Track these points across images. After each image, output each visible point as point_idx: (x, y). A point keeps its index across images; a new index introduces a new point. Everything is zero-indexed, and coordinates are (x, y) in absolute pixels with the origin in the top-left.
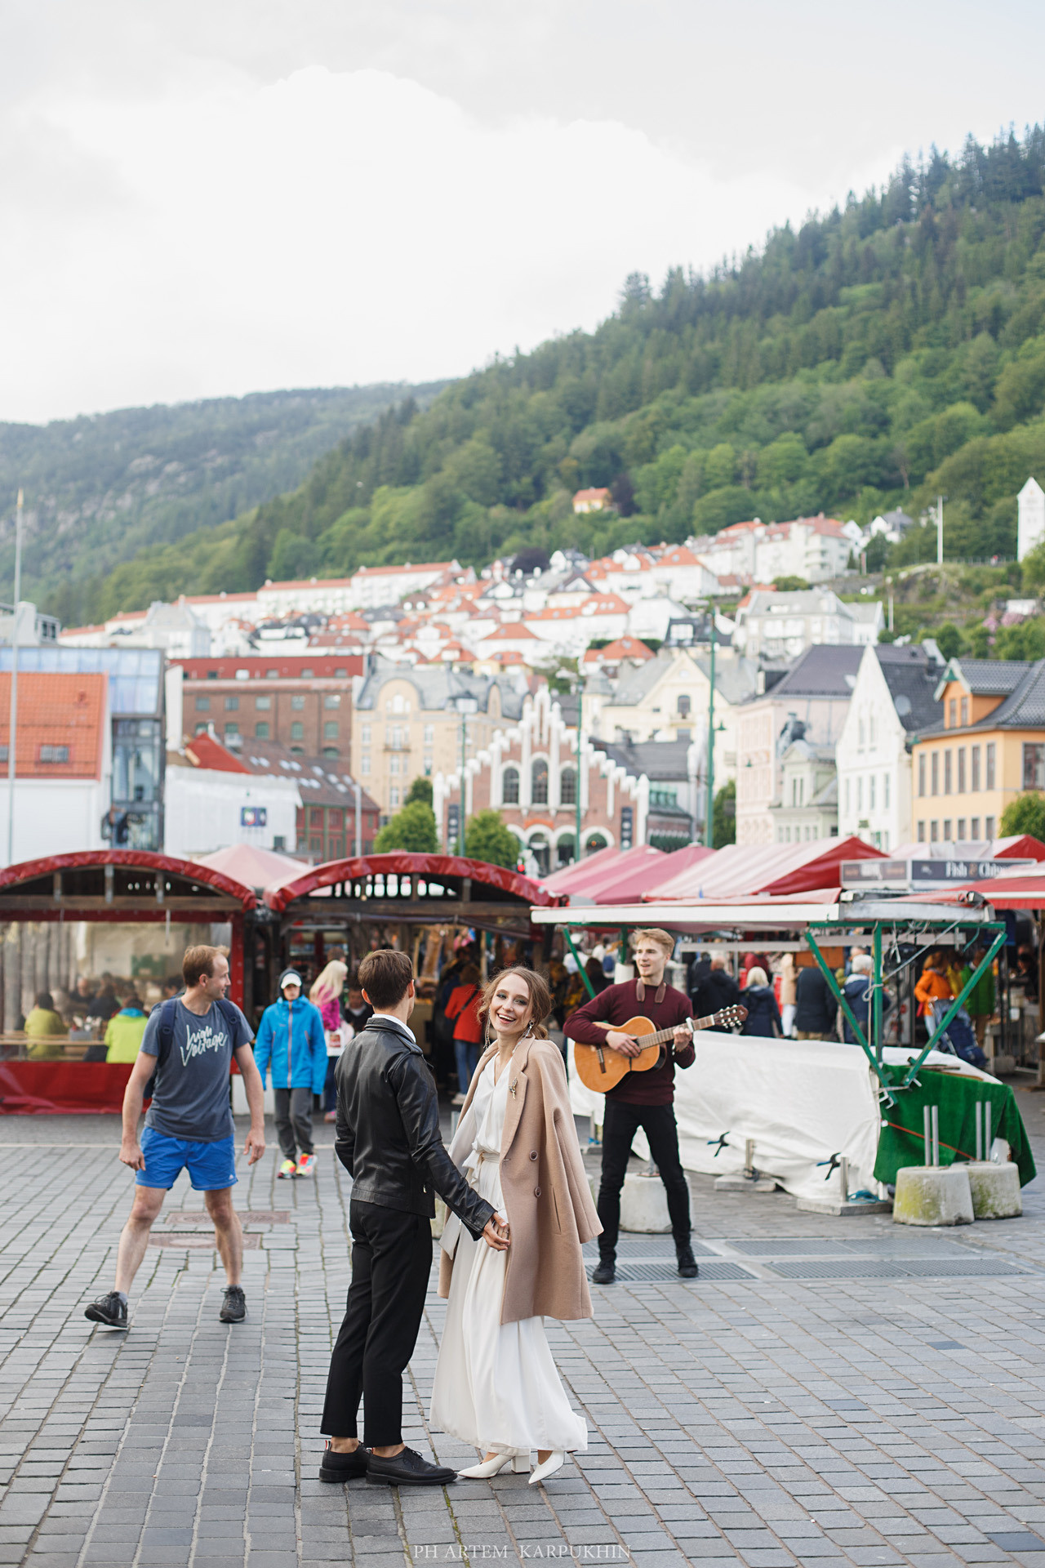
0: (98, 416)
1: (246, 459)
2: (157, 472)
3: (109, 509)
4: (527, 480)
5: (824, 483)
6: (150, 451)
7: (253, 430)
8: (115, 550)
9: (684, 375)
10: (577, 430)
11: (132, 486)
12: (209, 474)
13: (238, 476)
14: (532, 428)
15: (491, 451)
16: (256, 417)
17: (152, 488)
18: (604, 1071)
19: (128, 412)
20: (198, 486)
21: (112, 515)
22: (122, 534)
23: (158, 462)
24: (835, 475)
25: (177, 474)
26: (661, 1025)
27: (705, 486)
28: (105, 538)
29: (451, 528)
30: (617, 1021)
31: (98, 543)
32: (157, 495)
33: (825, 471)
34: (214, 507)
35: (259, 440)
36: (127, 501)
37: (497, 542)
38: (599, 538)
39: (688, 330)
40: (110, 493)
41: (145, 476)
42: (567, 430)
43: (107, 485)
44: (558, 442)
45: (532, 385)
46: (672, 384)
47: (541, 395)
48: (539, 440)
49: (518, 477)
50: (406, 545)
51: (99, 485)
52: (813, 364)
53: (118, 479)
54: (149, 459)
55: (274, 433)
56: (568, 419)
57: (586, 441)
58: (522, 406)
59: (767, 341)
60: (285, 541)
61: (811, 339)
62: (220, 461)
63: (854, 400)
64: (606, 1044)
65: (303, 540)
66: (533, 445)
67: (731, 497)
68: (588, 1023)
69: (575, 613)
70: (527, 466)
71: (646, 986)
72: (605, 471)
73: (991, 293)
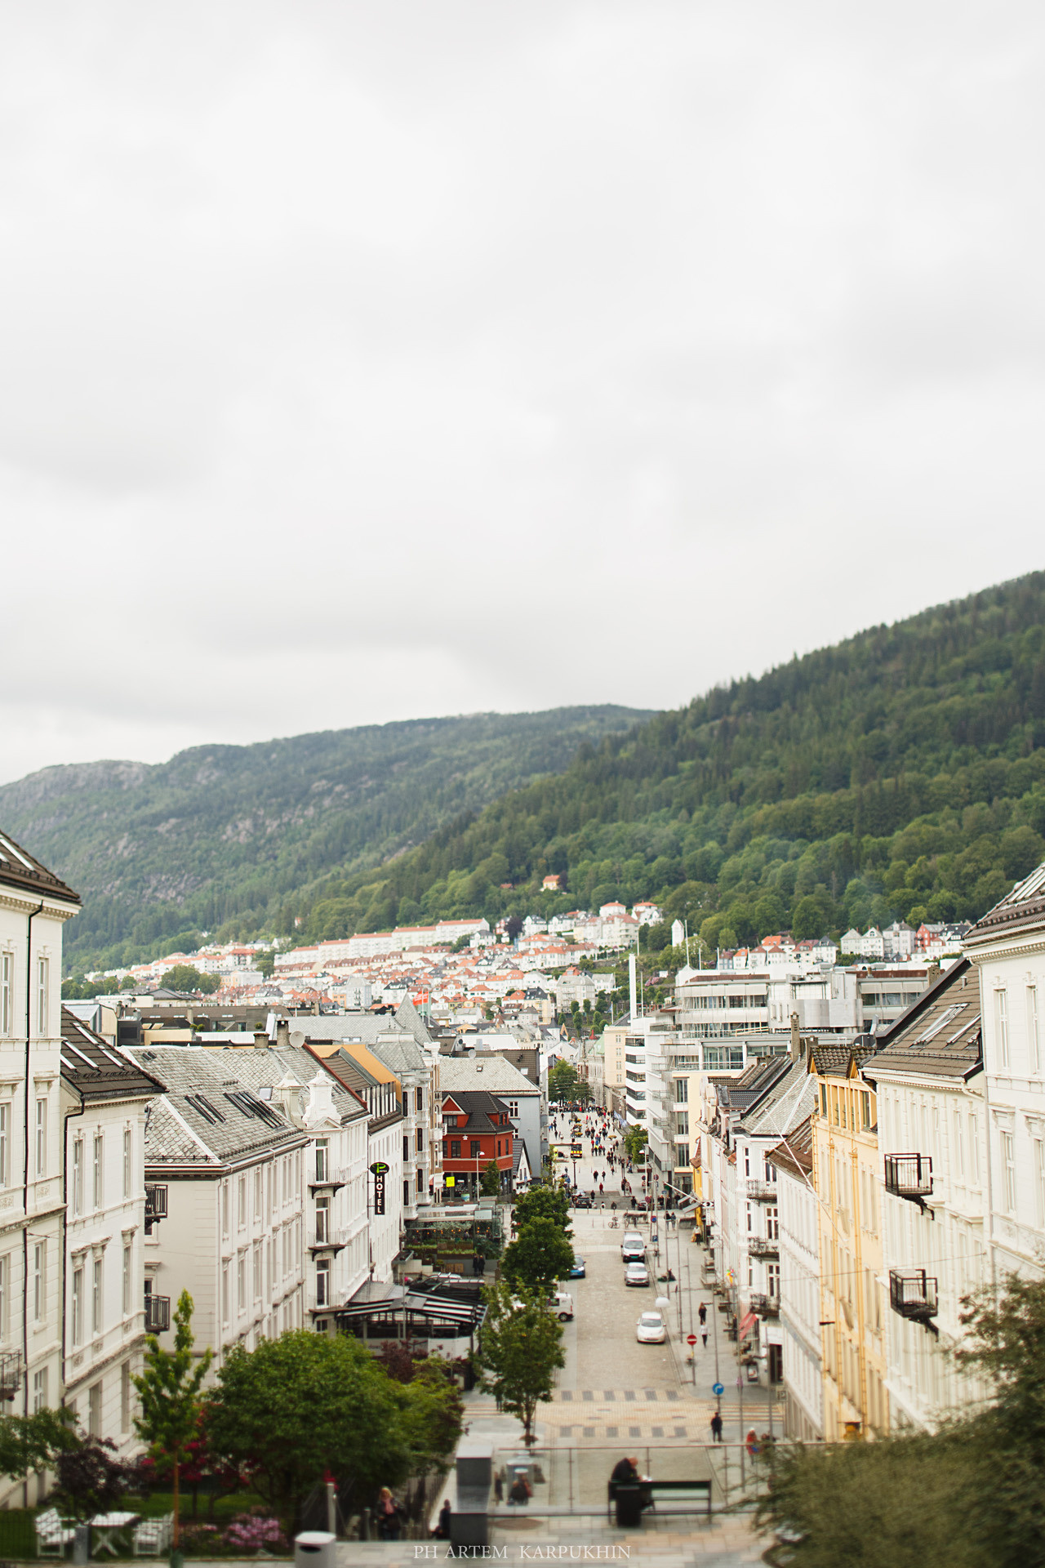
0: (286, 740)
1: (387, 782)
2: (329, 791)
3: (299, 817)
4: (523, 867)
5: (650, 881)
6: (325, 777)
7: (391, 761)
8: (304, 847)
9: (600, 811)
10: (549, 838)
11: (314, 801)
12: (364, 793)
13: (382, 794)
14: (526, 839)
15: (503, 857)
16: (394, 752)
17: (327, 802)
19: (308, 736)
20: (357, 801)
21: (302, 821)
22: (309, 834)
23: (330, 785)
24: (654, 877)
25: (342, 793)
27: (598, 881)
28: (298, 837)
29: (483, 899)
31: (292, 841)
32: (330, 808)
33: (651, 875)
34: (368, 818)
35: (395, 768)
36: (311, 811)
37: (504, 906)
38: (550, 907)
39: (604, 784)
40: (300, 806)
41: (323, 794)
42: (543, 839)
43: (298, 801)
44: (537, 848)
45: (528, 811)
46: (594, 816)
47: (533, 817)
48: (529, 845)
49: (519, 865)
50: (463, 907)
51: (292, 801)
52: (658, 809)
53: (304, 796)
54: (324, 782)
55: (405, 763)
56: (545, 833)
57: (550, 848)
58: (523, 824)
59: (639, 795)
60: (405, 903)
61: (658, 795)
62: (370, 783)
63: (667, 836)
65: (413, 903)
66: (527, 849)
67: (607, 888)
69: (504, 978)
70: (523, 859)
72: (558, 865)
73: (742, 774)
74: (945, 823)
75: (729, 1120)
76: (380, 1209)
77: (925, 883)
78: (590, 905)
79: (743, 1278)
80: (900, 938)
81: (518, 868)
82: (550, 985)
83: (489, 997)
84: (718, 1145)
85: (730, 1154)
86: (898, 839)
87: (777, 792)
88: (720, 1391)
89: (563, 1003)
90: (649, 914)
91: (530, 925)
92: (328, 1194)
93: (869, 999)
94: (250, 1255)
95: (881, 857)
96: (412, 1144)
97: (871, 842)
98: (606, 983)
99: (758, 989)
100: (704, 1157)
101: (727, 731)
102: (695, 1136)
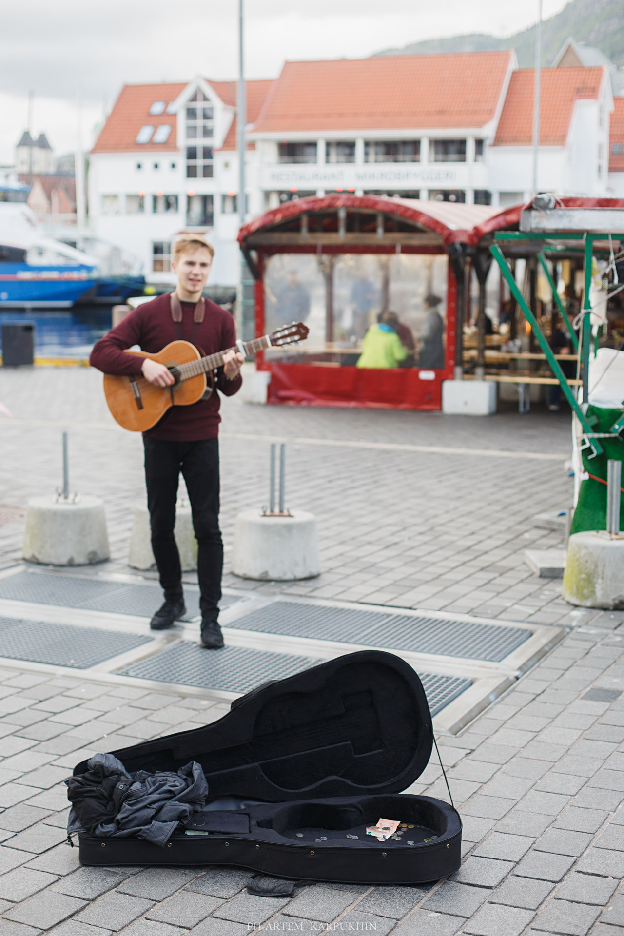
18: (140, 407)
26: (205, 351)
30: (152, 346)
64: (141, 375)
68: (118, 351)
71: (183, 304)
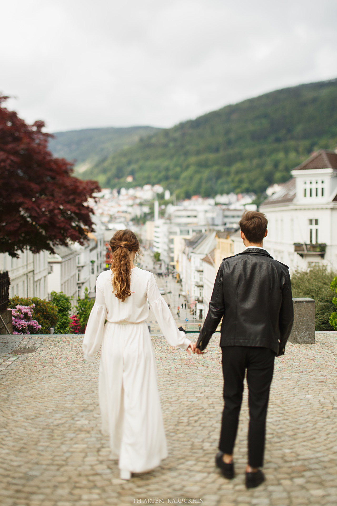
5: (159, 179)
10: (129, 165)
14: (123, 165)
24: (161, 178)
27: (144, 178)
29: (110, 183)
33: (159, 177)
37: (115, 185)
47: (124, 159)
48: (123, 167)
57: (130, 168)
58: (121, 161)
63: (165, 165)
67: (146, 180)
72: (132, 173)
73: (188, 147)
74: (247, 164)
75: (188, 250)
76: (93, 273)
77: (241, 182)
78: (141, 186)
79: (193, 292)
80: (232, 197)
81: (120, 174)
82: (130, 210)
83: (111, 213)
84: (185, 257)
85: (189, 259)
86: (233, 168)
87: (198, 153)
88: (187, 320)
89: (133, 216)
90: (159, 189)
91: (123, 191)
92: (81, 268)
93: (226, 217)
94: (66, 284)
95: (228, 174)
96: (99, 255)
97: (225, 169)
98: (146, 209)
99: (194, 213)
100: (180, 260)
101: (184, 135)
102: (177, 254)
